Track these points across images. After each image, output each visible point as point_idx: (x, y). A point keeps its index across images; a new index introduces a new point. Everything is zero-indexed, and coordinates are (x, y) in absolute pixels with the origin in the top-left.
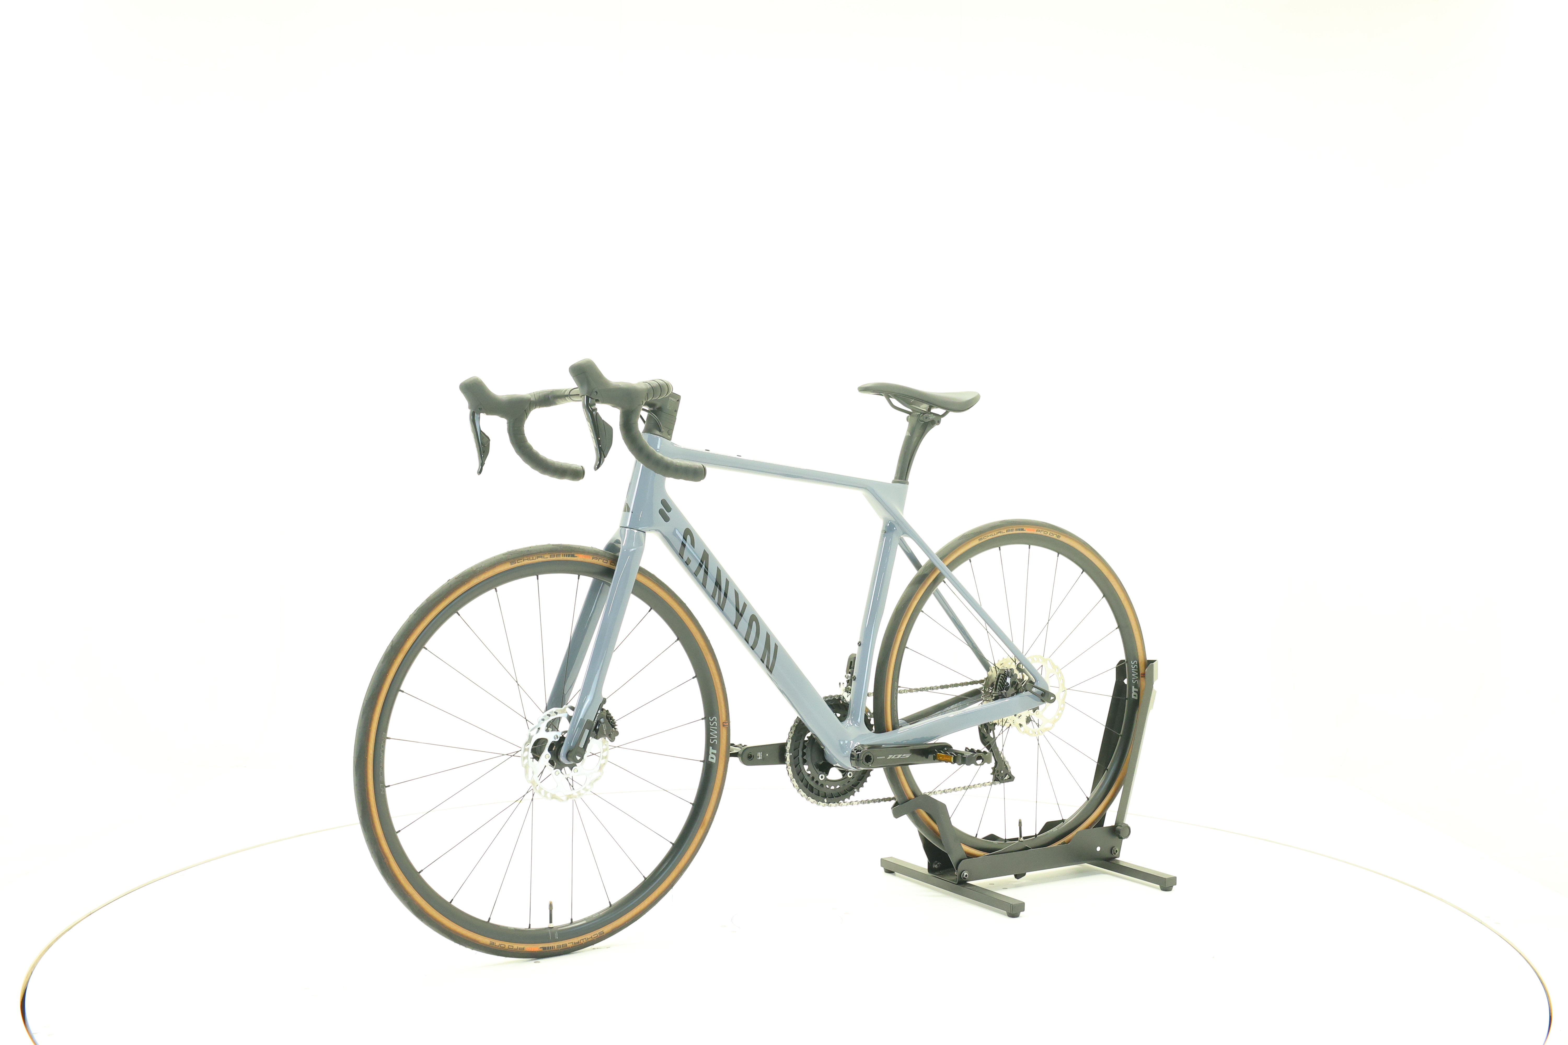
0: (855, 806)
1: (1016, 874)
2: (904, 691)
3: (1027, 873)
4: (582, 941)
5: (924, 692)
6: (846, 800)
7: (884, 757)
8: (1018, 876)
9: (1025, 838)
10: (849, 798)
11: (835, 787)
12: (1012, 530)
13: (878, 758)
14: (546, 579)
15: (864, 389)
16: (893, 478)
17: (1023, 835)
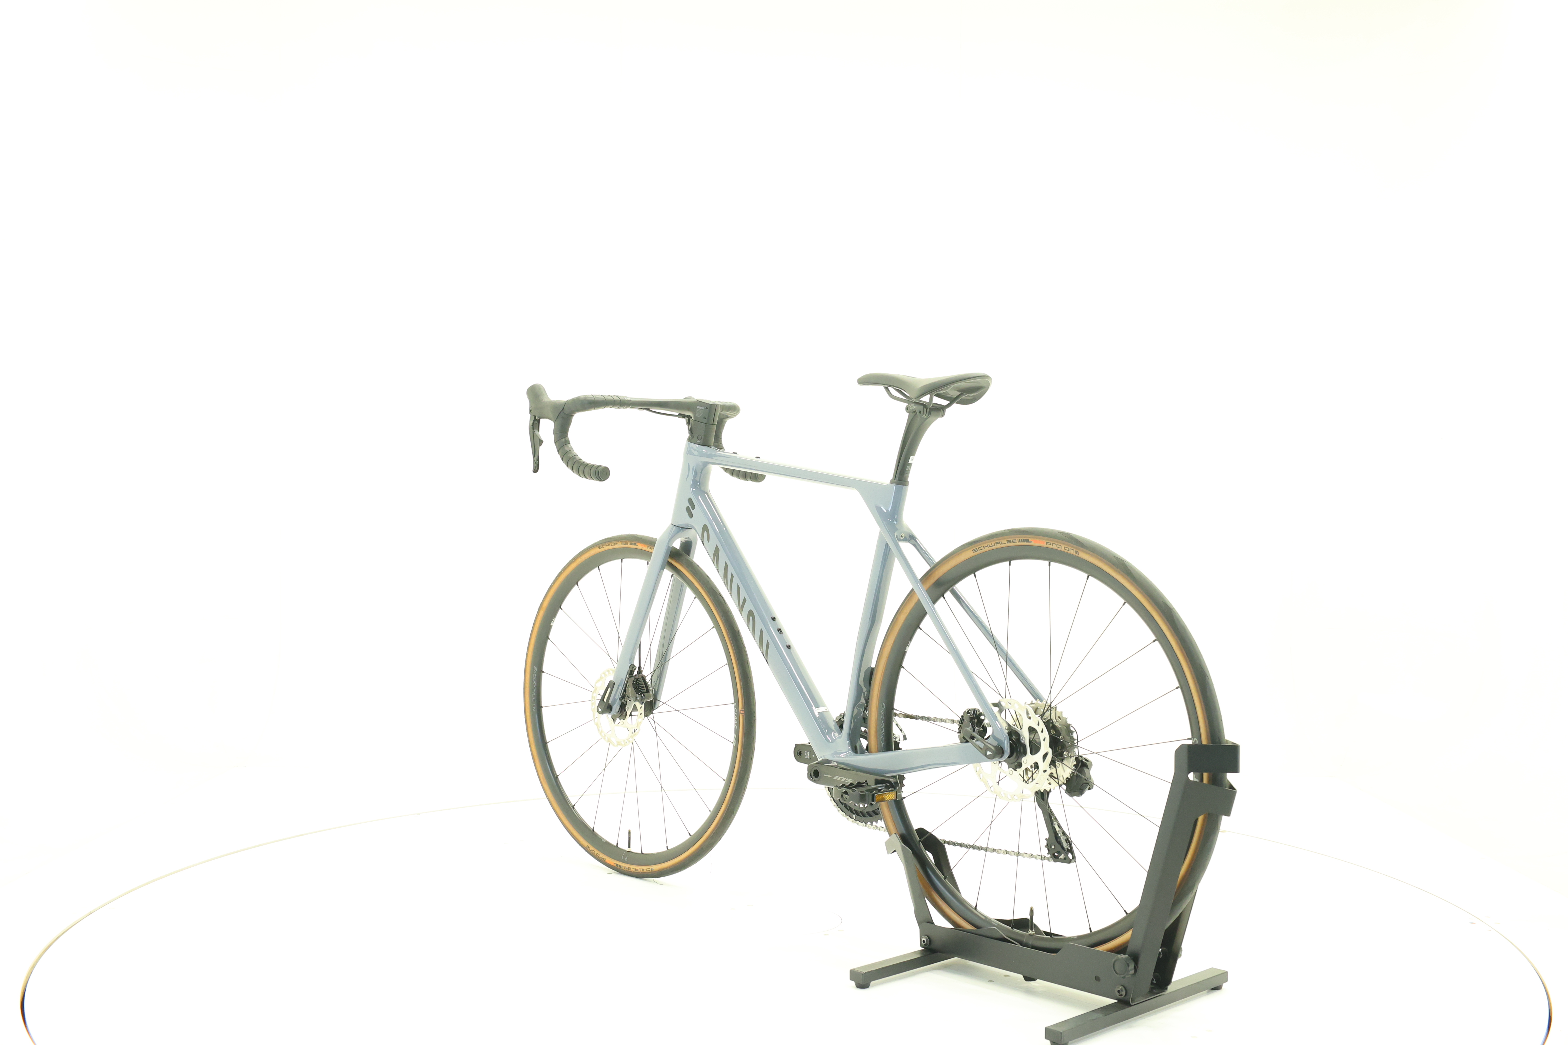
7: (831, 776)
12: (1014, 541)
13: (825, 775)
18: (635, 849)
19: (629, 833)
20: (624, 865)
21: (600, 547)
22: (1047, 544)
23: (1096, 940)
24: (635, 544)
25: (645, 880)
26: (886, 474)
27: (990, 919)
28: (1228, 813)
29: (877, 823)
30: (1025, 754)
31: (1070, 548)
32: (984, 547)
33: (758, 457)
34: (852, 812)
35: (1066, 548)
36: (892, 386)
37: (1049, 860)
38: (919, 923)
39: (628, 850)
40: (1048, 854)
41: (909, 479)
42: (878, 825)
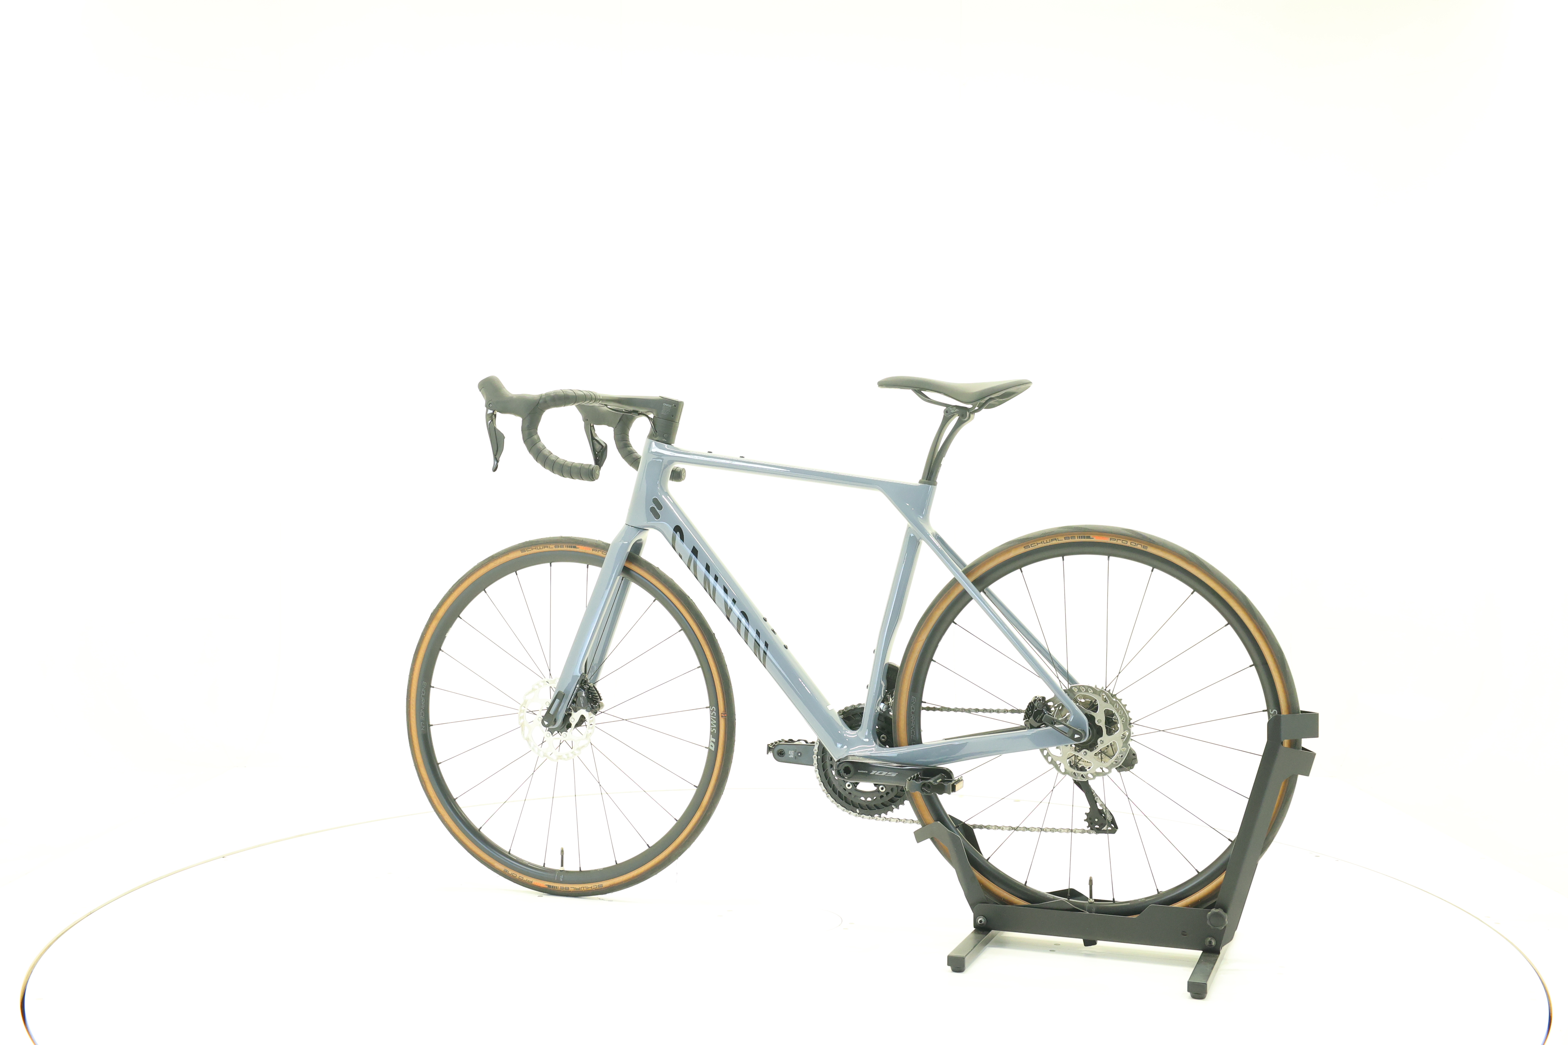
0: (893, 823)
1: (1086, 938)
2: (928, 709)
3: (1099, 942)
4: (582, 888)
5: (965, 714)
6: (883, 815)
8: (1089, 943)
9: (1096, 900)
10: (886, 813)
11: (866, 799)
14: (559, 567)
15: (884, 384)
16: (920, 478)
17: (1094, 897)
18: (571, 866)
19: (562, 851)
20: (559, 886)
21: (522, 551)
22: (1110, 540)
23: (1168, 900)
24: (575, 547)
25: (584, 898)
26: (914, 476)
27: (1043, 894)
28: (1307, 773)
29: (887, 815)
30: (1101, 735)
31: (1137, 543)
32: (1037, 544)
33: (742, 457)
34: (854, 806)
35: (1132, 544)
36: (925, 390)
37: (1090, 833)
38: (972, 906)
39: (561, 869)
40: (1088, 827)
41: (938, 480)
42: (886, 817)
